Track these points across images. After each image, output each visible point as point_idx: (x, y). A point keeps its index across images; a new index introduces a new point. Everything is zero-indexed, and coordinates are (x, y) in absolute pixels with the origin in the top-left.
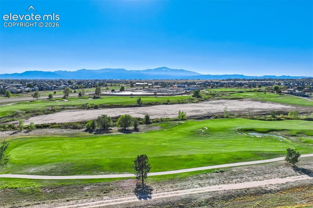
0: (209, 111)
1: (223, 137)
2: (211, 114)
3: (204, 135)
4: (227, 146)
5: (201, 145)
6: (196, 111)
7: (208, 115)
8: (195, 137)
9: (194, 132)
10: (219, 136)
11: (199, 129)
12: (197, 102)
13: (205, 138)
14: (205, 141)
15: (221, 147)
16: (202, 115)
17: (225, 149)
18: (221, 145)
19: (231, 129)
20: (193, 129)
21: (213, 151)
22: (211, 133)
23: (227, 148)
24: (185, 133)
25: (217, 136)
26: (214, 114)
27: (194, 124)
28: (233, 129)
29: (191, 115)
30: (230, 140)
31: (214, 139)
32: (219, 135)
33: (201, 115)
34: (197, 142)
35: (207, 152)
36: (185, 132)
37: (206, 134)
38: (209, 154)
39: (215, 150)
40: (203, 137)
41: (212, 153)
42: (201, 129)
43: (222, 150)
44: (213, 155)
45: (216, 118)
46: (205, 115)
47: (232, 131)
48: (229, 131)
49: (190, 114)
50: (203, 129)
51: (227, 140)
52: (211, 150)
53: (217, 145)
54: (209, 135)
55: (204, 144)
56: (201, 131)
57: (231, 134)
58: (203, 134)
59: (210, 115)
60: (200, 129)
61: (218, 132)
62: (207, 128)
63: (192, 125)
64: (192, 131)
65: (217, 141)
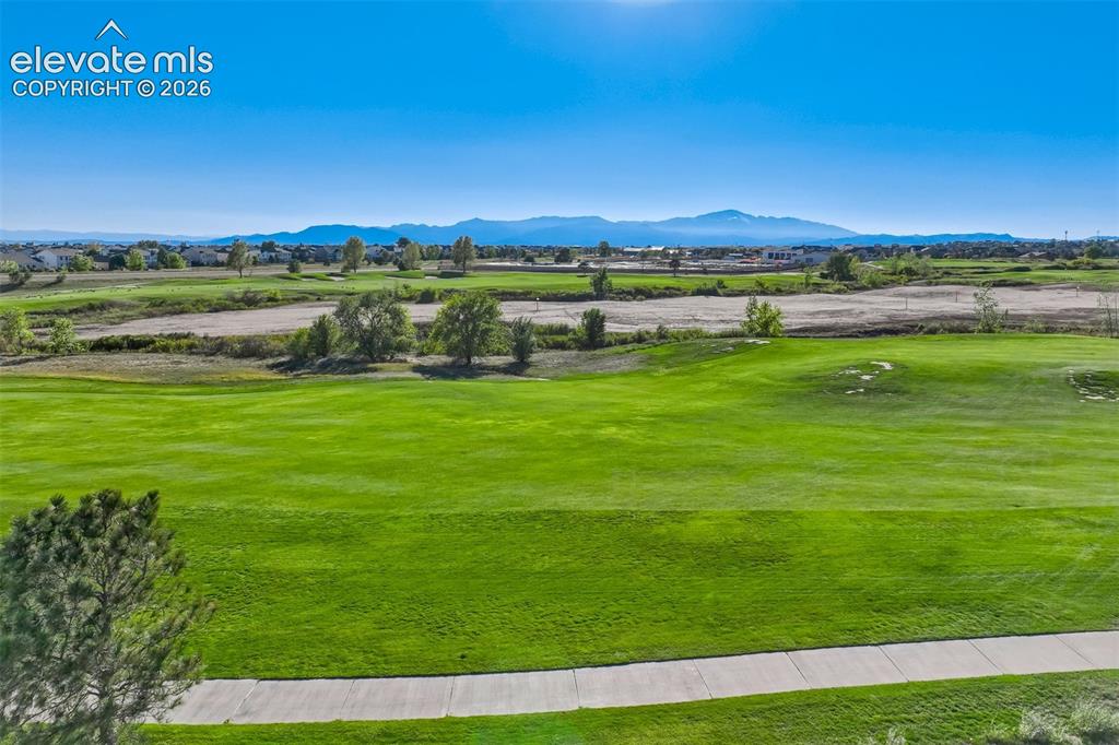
0: (895, 312)
1: (993, 412)
2: (902, 321)
3: (872, 399)
4: (1038, 464)
5: (853, 449)
6: (833, 313)
7: (888, 326)
8: (817, 407)
9: (814, 382)
10: (965, 406)
11: (843, 368)
12: (838, 292)
13: (880, 414)
14: (877, 429)
15: (1001, 469)
16: (862, 326)
17: (1035, 480)
18: (994, 453)
19: (1035, 374)
20: (812, 368)
21: (949, 494)
22: (915, 387)
23: (1041, 472)
24: (765, 385)
25: (953, 405)
26: (921, 320)
27: (819, 348)
28: (1045, 372)
29: (807, 323)
30: (1046, 429)
31: (938, 416)
32: (965, 401)
33: (855, 326)
34: (831, 431)
35: (899, 495)
36: (764, 380)
37: (884, 391)
38: (922, 517)
39: (961, 485)
40: (865, 405)
41: (945, 507)
42: (855, 367)
43: (1019, 488)
44: (953, 523)
45: (933, 331)
46: (875, 324)
47: (1042, 380)
48: (1025, 383)
49: (803, 321)
50: (868, 367)
51: (1029, 428)
52: (926, 482)
53: (963, 452)
54: (903, 400)
55: (876, 444)
56: (856, 377)
57: (1042, 399)
58: (868, 391)
59: (900, 326)
60: (848, 368)
61: (960, 387)
62: (887, 366)
63: (805, 353)
64: (800, 379)
65: (959, 429)
